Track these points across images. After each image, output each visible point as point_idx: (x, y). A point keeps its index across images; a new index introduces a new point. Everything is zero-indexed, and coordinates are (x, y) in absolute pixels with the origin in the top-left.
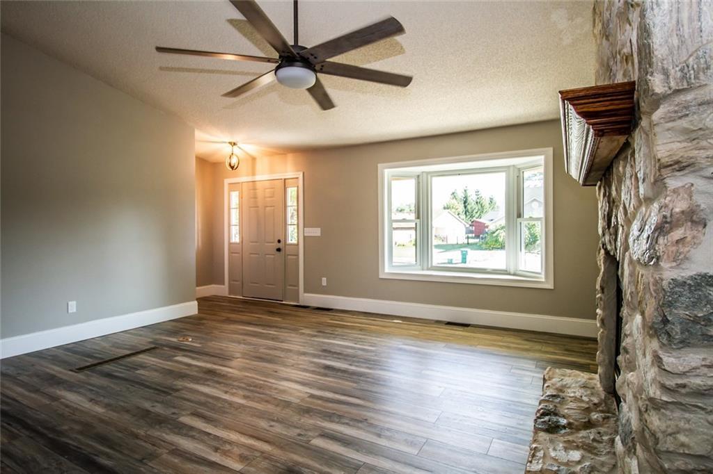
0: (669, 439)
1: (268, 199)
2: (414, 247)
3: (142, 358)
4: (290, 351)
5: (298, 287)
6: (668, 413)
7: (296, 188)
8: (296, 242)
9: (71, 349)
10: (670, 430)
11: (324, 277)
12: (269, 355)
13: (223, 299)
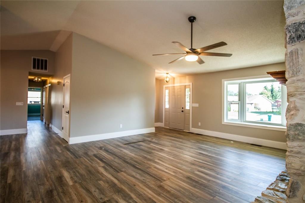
0: (289, 165)
1: (179, 93)
2: (238, 112)
3: (141, 143)
4: (187, 147)
5: (189, 125)
6: (289, 158)
7: (189, 89)
8: (189, 109)
9: (122, 138)
10: (290, 163)
11: (200, 122)
12: (180, 147)
13: (163, 128)
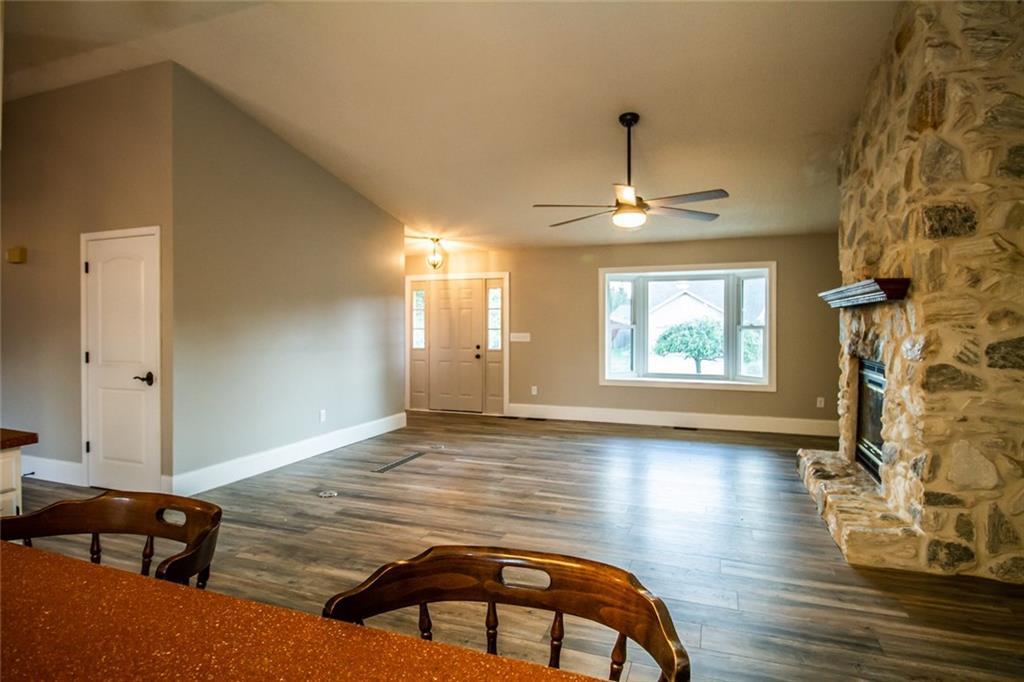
1: (465, 301)
5: (502, 396)
8: (499, 348)
11: (534, 385)
